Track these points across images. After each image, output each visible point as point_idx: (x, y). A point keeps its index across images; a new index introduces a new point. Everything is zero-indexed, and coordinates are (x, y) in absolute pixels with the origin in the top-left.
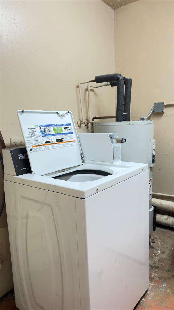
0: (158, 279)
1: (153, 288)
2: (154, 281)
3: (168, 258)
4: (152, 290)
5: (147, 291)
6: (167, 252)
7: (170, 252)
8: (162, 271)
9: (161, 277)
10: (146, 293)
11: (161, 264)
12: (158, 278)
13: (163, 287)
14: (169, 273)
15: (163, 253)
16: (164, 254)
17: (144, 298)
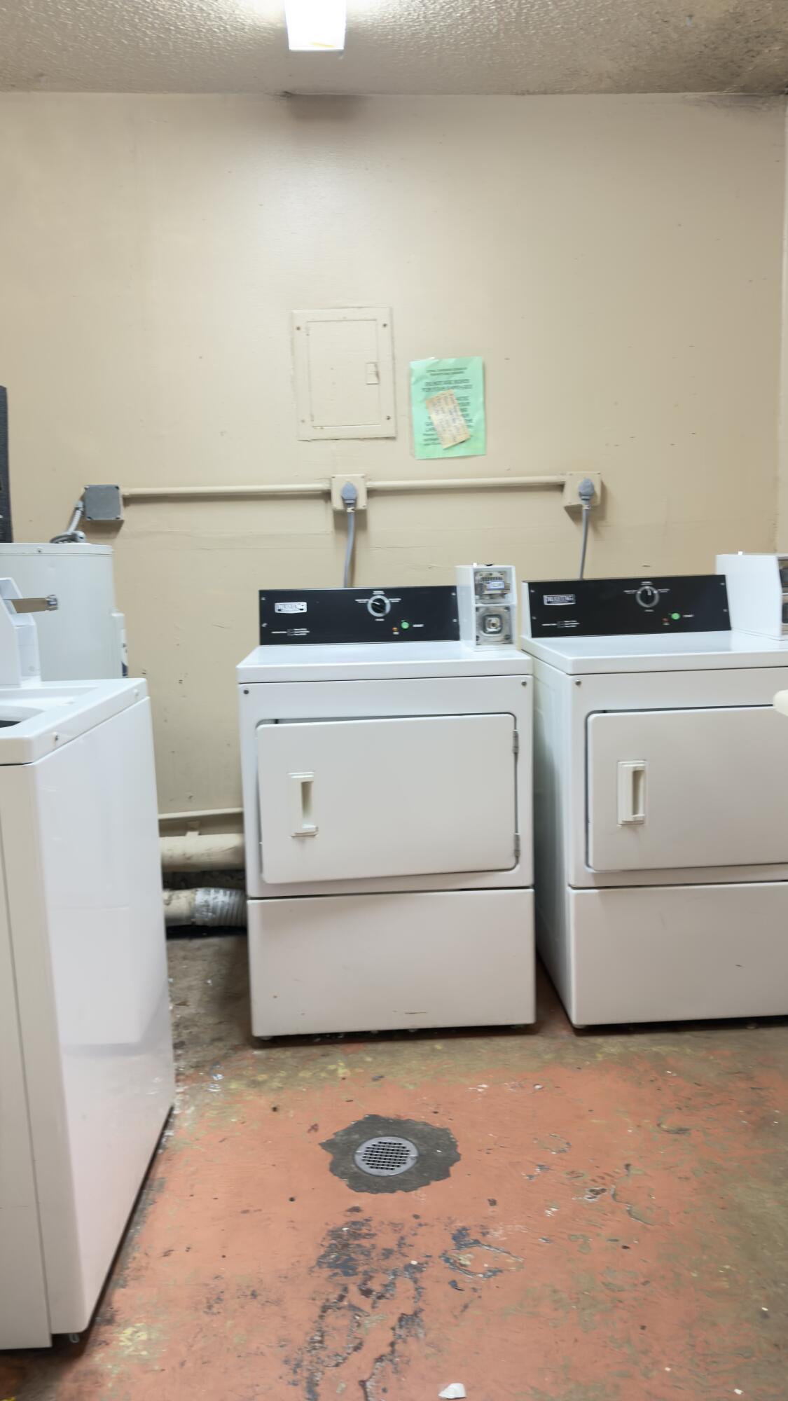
0: (191, 1071)
1: (187, 1096)
2: (184, 1080)
3: (202, 1011)
4: (184, 1102)
5: (172, 1109)
6: (194, 997)
7: (205, 994)
8: (199, 1049)
9: (198, 1062)
10: (170, 1115)
11: (188, 1031)
12: (193, 1069)
13: (214, 1082)
14: (220, 1044)
15: (184, 1004)
16: (188, 1006)
17: (171, 1129)
